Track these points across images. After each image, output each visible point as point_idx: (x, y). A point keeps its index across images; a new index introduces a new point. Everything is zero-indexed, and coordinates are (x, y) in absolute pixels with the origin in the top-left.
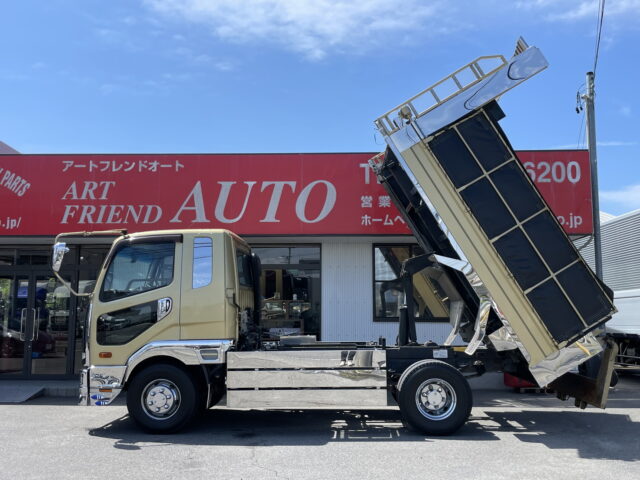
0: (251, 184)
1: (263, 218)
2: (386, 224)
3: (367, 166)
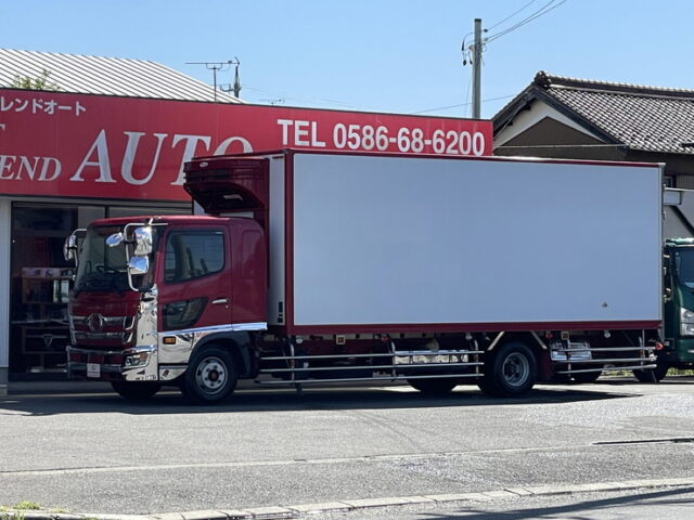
0: (161, 137)
1: (173, 180)
3: (285, 123)
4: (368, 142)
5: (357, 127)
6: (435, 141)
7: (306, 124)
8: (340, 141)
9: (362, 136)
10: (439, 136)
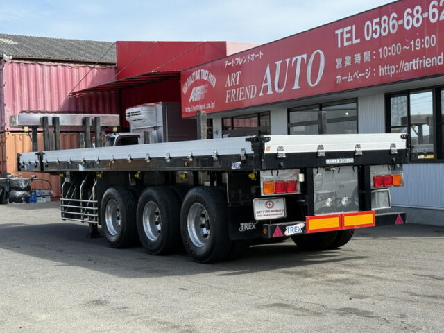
0: (288, 60)
1: (293, 87)
2: (349, 80)
3: (338, 32)
4: (385, 30)
5: (378, 20)
6: (431, 11)
7: (349, 28)
8: (368, 35)
9: (380, 26)
10: (434, 6)
